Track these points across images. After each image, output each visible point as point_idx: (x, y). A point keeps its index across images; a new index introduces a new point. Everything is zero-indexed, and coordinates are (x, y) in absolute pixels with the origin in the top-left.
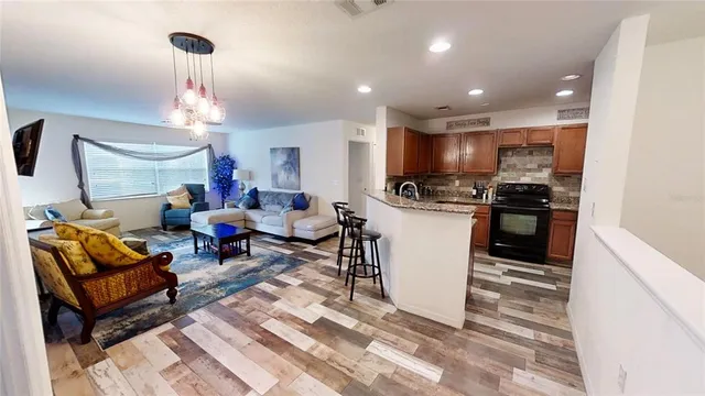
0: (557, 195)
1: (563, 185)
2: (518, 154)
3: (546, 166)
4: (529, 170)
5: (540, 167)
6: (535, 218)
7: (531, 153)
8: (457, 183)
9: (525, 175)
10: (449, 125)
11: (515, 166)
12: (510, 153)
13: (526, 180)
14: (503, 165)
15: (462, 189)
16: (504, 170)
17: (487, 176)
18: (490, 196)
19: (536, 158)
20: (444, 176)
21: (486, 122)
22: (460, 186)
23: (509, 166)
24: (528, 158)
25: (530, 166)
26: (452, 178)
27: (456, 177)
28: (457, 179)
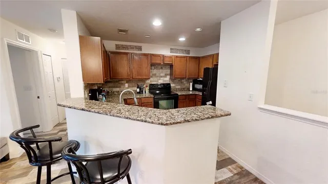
0: (173, 88)
1: (174, 83)
2: (156, 68)
3: (168, 75)
4: (162, 77)
5: (166, 75)
6: (173, 100)
7: (162, 68)
8: (127, 85)
9: (160, 79)
10: (118, 47)
11: (155, 75)
13: (161, 81)
17: (143, 80)
18: (147, 92)
19: (164, 70)
20: (117, 82)
21: (140, 48)
22: (129, 87)
23: (153, 74)
24: (161, 70)
25: (162, 75)
26: (123, 82)
27: (125, 82)
28: (127, 83)
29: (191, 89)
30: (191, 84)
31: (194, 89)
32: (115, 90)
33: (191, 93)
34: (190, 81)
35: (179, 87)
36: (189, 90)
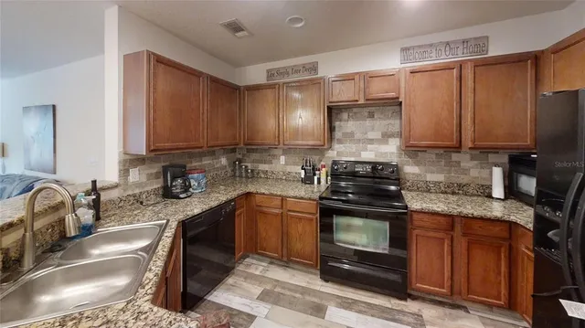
0: (410, 178)
1: (417, 164)
2: (355, 117)
3: (392, 136)
4: (371, 141)
5: (386, 136)
6: (387, 225)
7: (371, 116)
8: (283, 159)
9: (366, 150)
10: (270, 74)
11: (352, 134)
12: (345, 115)
13: (368, 155)
14: (338, 134)
15: (289, 169)
16: (340, 142)
17: (319, 150)
18: (323, 181)
19: (378, 123)
20: (265, 150)
21: (313, 68)
22: (286, 164)
23: (345, 135)
24: (368, 123)
25: (371, 135)
26: (276, 152)
27: (281, 152)
28: (283, 155)
29: (498, 191)
30: (497, 173)
31: (512, 192)
32: (262, 167)
33: (497, 210)
34: (492, 158)
35: (440, 177)
36: (490, 196)
